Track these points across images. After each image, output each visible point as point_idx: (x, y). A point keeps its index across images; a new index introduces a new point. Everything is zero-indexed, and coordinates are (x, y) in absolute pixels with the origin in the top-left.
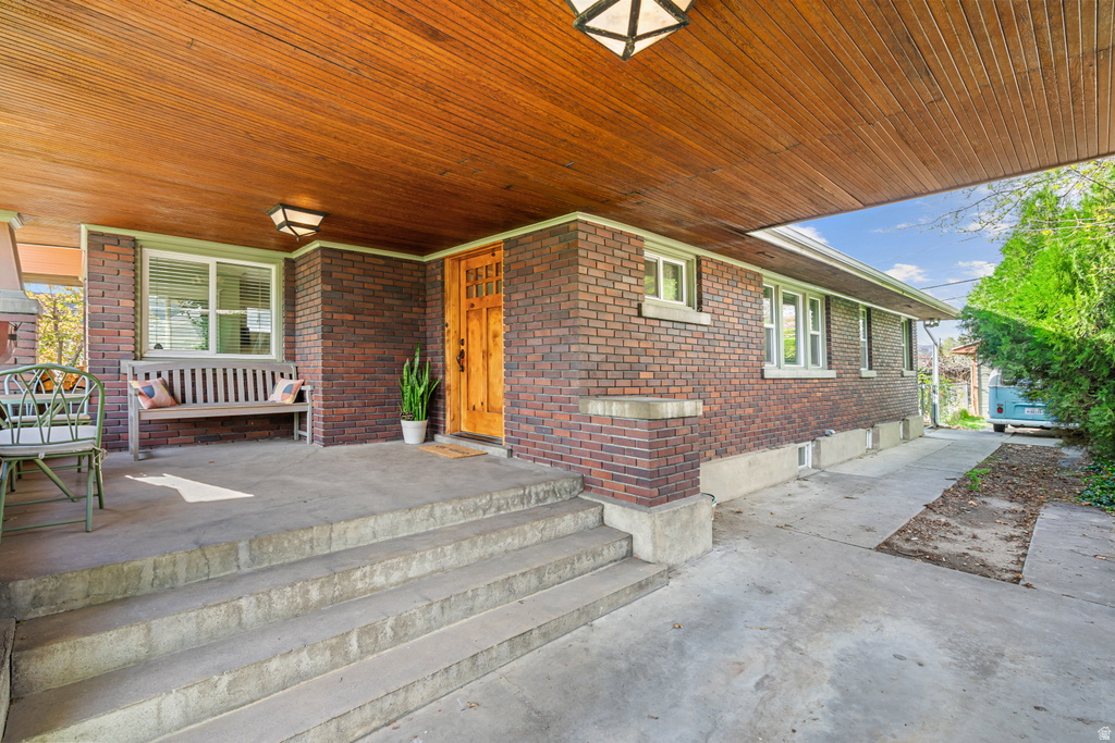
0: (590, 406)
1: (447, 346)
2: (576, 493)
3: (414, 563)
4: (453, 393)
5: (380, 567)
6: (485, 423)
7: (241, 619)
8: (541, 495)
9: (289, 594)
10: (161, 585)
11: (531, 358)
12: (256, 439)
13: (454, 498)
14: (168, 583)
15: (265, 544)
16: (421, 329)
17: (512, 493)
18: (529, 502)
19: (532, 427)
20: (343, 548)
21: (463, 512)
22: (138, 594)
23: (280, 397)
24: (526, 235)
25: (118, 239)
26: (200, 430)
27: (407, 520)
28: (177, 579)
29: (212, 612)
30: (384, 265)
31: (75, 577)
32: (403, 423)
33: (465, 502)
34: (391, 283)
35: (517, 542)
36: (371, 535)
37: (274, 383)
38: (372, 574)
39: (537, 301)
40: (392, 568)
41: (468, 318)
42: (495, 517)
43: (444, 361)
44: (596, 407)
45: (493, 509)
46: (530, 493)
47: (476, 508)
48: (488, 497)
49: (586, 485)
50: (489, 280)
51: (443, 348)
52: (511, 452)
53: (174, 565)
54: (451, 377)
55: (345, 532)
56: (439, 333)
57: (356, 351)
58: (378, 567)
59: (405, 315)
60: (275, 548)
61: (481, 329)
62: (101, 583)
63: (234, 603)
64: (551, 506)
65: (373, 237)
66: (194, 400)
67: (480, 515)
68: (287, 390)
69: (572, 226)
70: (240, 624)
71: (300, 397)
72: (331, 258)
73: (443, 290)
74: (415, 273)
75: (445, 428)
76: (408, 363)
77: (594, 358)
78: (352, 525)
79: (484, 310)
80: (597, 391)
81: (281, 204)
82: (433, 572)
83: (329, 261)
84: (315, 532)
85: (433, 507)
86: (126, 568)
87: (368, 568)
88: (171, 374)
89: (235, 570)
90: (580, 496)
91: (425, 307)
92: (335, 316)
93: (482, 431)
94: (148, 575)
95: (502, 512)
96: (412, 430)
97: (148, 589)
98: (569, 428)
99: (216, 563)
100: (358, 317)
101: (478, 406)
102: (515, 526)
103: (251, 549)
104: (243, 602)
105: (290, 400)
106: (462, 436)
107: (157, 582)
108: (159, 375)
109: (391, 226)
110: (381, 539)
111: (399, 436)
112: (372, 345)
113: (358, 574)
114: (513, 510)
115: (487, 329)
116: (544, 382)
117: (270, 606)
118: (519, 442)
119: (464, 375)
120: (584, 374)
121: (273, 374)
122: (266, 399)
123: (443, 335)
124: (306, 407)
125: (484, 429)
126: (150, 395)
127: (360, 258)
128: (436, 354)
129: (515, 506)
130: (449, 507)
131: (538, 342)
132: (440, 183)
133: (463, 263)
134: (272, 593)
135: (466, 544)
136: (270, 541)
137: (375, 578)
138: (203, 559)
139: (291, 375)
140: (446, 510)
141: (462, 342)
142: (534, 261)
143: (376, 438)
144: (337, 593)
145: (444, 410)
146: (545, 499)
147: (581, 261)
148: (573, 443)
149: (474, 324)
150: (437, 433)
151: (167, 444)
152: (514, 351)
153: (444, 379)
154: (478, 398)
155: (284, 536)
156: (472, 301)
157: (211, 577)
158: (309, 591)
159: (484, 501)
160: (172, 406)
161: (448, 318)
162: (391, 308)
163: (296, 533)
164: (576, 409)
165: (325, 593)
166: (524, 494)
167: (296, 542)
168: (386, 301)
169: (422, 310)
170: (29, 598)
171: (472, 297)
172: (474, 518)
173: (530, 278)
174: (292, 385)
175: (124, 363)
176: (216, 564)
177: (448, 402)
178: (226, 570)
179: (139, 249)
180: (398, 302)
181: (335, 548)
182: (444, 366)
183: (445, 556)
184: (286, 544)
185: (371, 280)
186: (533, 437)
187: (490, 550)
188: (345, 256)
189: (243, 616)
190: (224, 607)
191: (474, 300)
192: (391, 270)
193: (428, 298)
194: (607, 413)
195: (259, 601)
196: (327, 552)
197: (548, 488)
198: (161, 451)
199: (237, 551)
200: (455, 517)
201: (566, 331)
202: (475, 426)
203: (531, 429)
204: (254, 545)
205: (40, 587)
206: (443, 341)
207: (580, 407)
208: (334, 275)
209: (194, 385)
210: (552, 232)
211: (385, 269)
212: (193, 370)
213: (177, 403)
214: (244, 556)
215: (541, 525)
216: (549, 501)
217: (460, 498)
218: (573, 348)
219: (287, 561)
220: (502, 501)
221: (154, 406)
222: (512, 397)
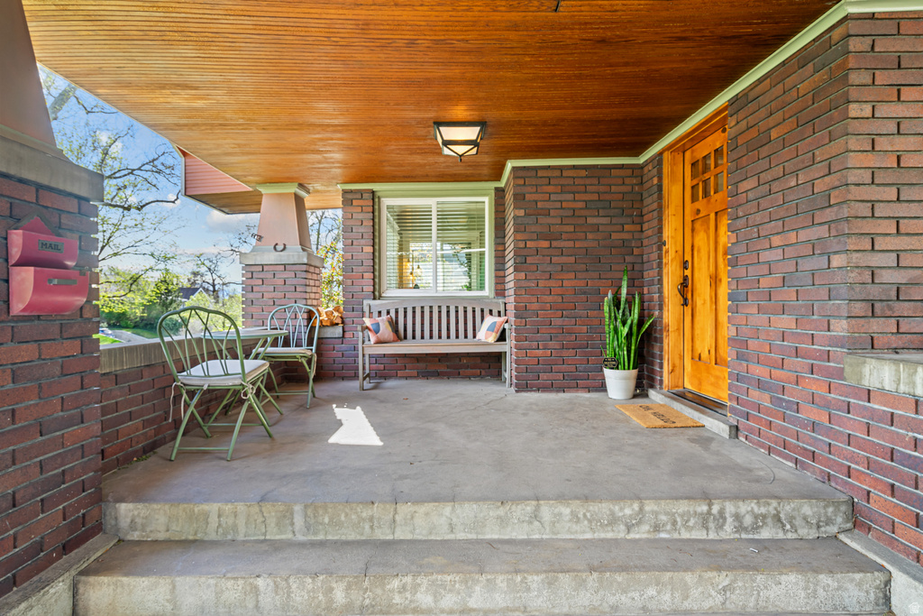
0: (866, 370)
1: (665, 271)
2: (833, 529)
3: (477, 588)
4: (672, 335)
5: (425, 581)
6: (712, 379)
7: (258, 601)
8: (748, 520)
9: (310, 587)
10: (225, 534)
11: (765, 282)
12: (468, 377)
13: (577, 498)
14: (230, 534)
15: (321, 512)
16: (636, 251)
17: (683, 507)
18: (720, 527)
19: (766, 396)
20: (409, 537)
21: (590, 521)
22: (206, 539)
23: (485, 337)
24: (760, 81)
25: (361, 192)
26: (422, 365)
27: (499, 517)
28: (237, 532)
29: (230, 583)
30: (587, 177)
31: (159, 510)
32: (607, 372)
33: (594, 507)
34: (595, 197)
35: (667, 599)
36: (446, 527)
37: (482, 320)
38: (416, 587)
39: (776, 186)
40: (443, 586)
41: (693, 230)
42: (648, 540)
43: (660, 291)
44: (880, 374)
45: (646, 527)
46: (721, 512)
47: (613, 521)
48: (636, 506)
49: (858, 519)
50: (719, 170)
51: (660, 274)
52: (735, 430)
53: (235, 516)
54: (671, 314)
55: (412, 518)
56: (654, 256)
57: (552, 283)
58: (424, 581)
59: (614, 236)
60: (331, 520)
61: (709, 245)
62: (178, 520)
63: (251, 580)
64: (763, 545)
65: (557, 142)
66: (414, 337)
67: (620, 532)
68: (491, 329)
69: (836, 34)
70: (257, 607)
71: (502, 338)
72: (524, 178)
73: (660, 197)
74: (627, 181)
75: (661, 382)
76: (610, 295)
77: (887, 277)
78: (422, 509)
79: (712, 216)
80: (896, 341)
81: (435, 123)
82: (508, 609)
83: (521, 182)
84: (376, 510)
85: (538, 507)
86: (196, 510)
87: (408, 579)
88: (397, 312)
89: (290, 536)
90: (842, 537)
91: (641, 224)
92: (529, 244)
93: (708, 392)
94: (214, 521)
95: (663, 535)
96: (618, 382)
97: (213, 536)
98: (827, 405)
99: (272, 522)
100: (555, 244)
101: (705, 355)
102: (666, 569)
103: (306, 516)
104: (260, 582)
105: (492, 338)
106: (682, 396)
107: (220, 530)
108: (388, 313)
109: (563, 120)
110: (461, 536)
111: (602, 388)
112: (572, 275)
113: (396, 583)
114: (685, 535)
115: (716, 243)
116: (785, 322)
117: (289, 596)
118: (747, 417)
119: (688, 310)
120: (859, 308)
121: (482, 311)
122: (474, 337)
123: (660, 257)
124: (504, 347)
125: (710, 388)
126: (377, 331)
127: (557, 173)
128: (651, 283)
129: (689, 529)
130: (566, 511)
131: (775, 255)
132: (563, 27)
133: (688, 154)
134: (291, 580)
135: (565, 579)
136: (325, 508)
137: (419, 595)
138: (260, 515)
139: (499, 312)
140: (560, 514)
141: (685, 265)
142: (772, 121)
143: (577, 387)
144: (367, 602)
145: (661, 358)
146: (755, 528)
147: (854, 94)
148: (835, 435)
149: (701, 239)
150: (652, 386)
151: (396, 376)
152: (741, 271)
153: (661, 317)
154: (704, 345)
155: (341, 507)
156: (697, 205)
157: (268, 537)
158: (332, 589)
159: (628, 511)
160: (394, 341)
161: (668, 233)
162: (596, 228)
163: (354, 505)
164: (840, 374)
165: (353, 597)
166: (709, 513)
167: (353, 517)
168: (590, 220)
169: (638, 227)
170: (129, 520)
171: (698, 200)
172: (610, 535)
173: (765, 151)
174: (495, 323)
175: (365, 302)
176: (273, 525)
177: (666, 347)
178: (281, 533)
179: (377, 200)
180: (605, 220)
181: (401, 534)
182: (661, 298)
183: (528, 589)
184: (343, 518)
185: (570, 197)
186: (768, 412)
187: (612, 600)
188: (540, 173)
189: (260, 598)
190: (241, 582)
191: (701, 204)
192: (595, 181)
193: (645, 211)
194: (902, 388)
195: (277, 586)
196: (390, 537)
197: (763, 510)
198: (390, 383)
199: (292, 514)
200: (575, 527)
201: (822, 231)
202: (700, 384)
203: (764, 399)
204: (310, 512)
205: (136, 513)
206: (660, 265)
207: (848, 370)
208: (528, 197)
209: (414, 324)
210: (802, 58)
211: (588, 181)
212: (414, 308)
213: (401, 340)
214: (299, 521)
215: (723, 579)
216: (765, 534)
217: (586, 499)
218: (837, 261)
219: (343, 538)
220: (664, 518)
221: (379, 342)
222: (739, 343)
